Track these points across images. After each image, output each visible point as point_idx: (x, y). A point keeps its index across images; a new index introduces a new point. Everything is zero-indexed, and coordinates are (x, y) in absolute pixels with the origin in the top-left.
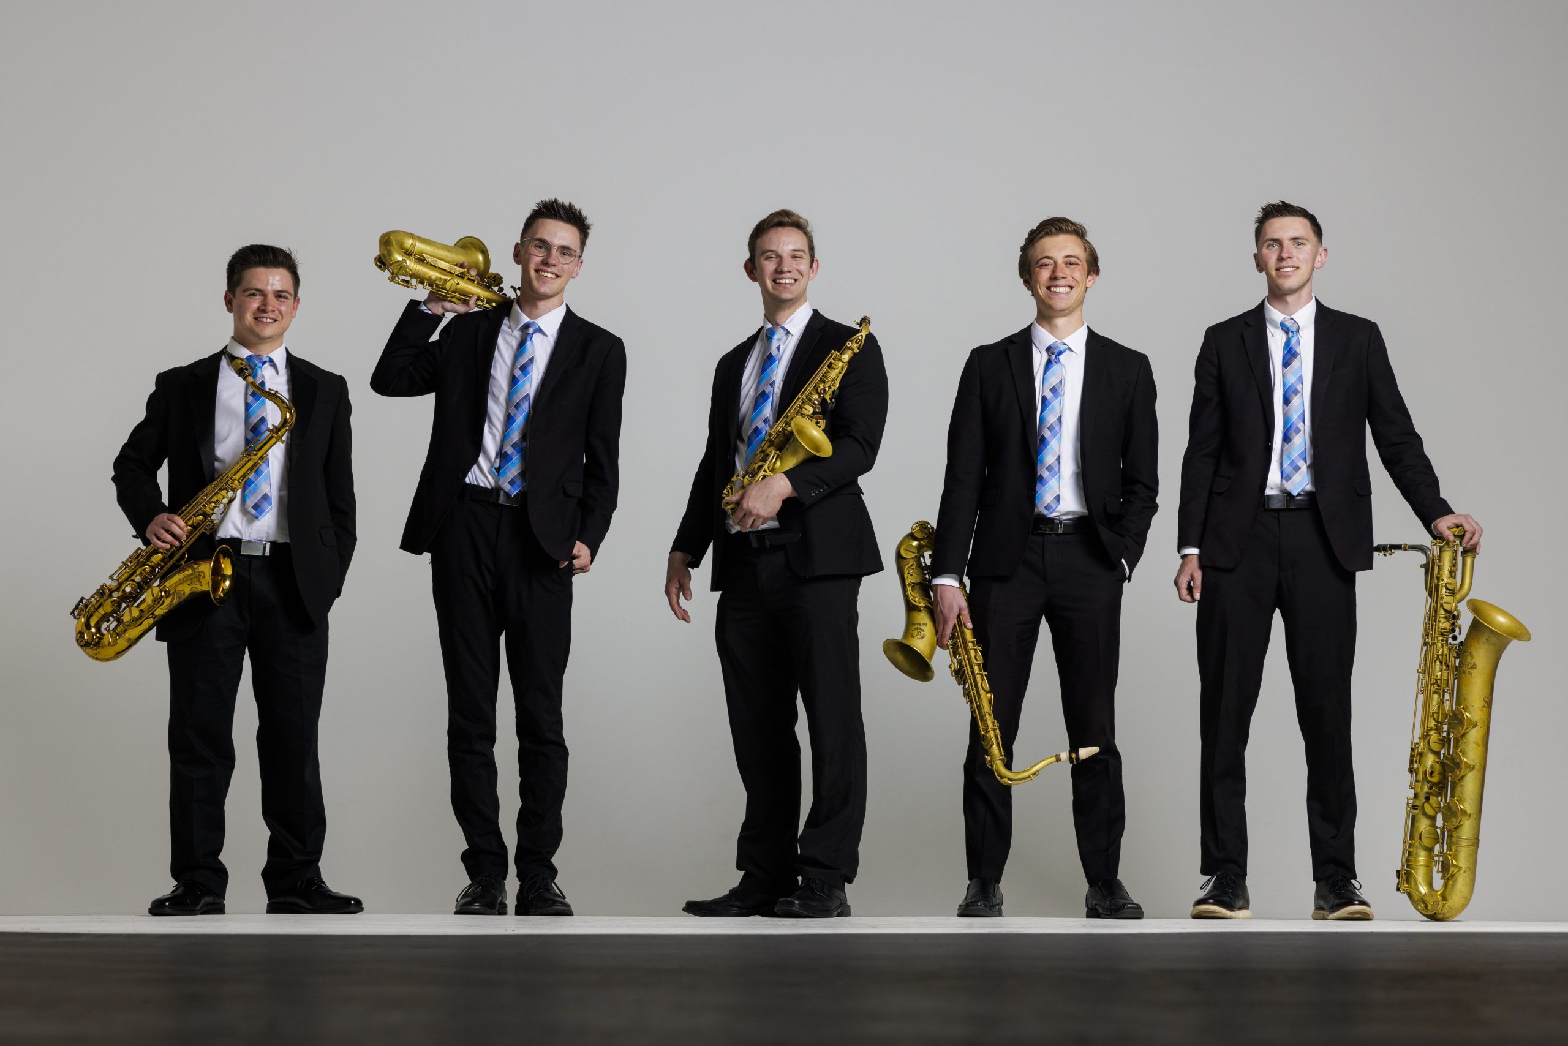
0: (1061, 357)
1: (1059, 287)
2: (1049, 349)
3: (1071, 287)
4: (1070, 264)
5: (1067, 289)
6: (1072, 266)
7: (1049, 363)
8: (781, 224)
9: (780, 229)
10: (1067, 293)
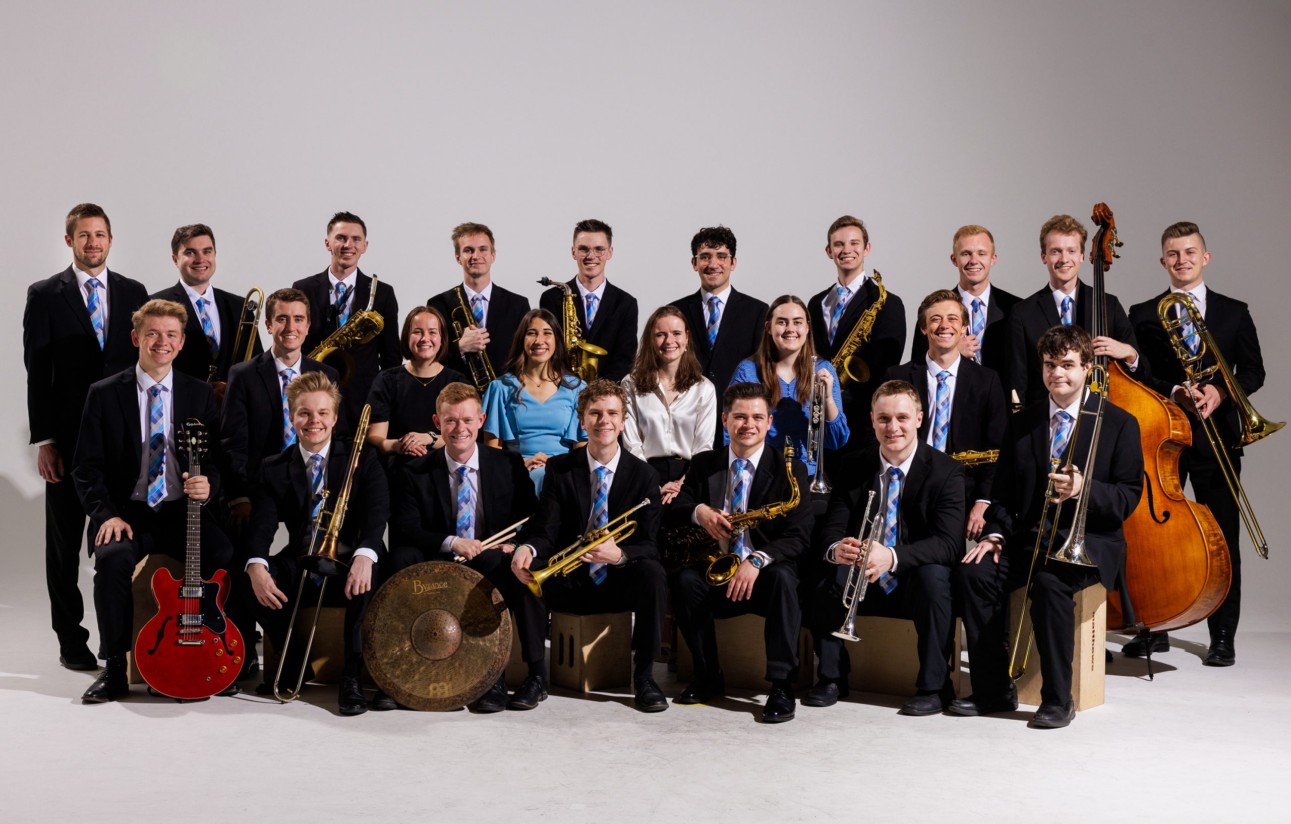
0: (946, 381)
1: (945, 334)
2: (938, 376)
3: (952, 334)
4: (952, 319)
5: (950, 335)
6: (953, 321)
7: (939, 386)
8: (844, 225)
9: (844, 228)
10: (949, 338)
